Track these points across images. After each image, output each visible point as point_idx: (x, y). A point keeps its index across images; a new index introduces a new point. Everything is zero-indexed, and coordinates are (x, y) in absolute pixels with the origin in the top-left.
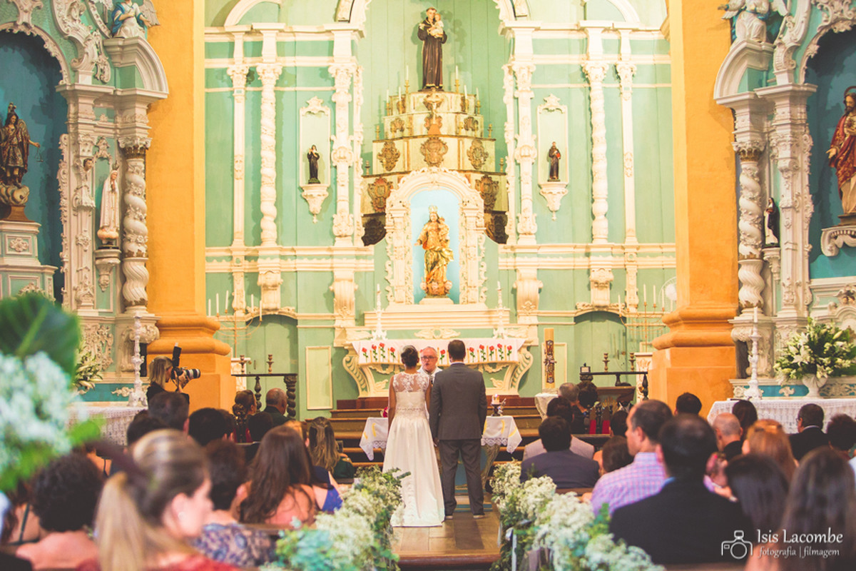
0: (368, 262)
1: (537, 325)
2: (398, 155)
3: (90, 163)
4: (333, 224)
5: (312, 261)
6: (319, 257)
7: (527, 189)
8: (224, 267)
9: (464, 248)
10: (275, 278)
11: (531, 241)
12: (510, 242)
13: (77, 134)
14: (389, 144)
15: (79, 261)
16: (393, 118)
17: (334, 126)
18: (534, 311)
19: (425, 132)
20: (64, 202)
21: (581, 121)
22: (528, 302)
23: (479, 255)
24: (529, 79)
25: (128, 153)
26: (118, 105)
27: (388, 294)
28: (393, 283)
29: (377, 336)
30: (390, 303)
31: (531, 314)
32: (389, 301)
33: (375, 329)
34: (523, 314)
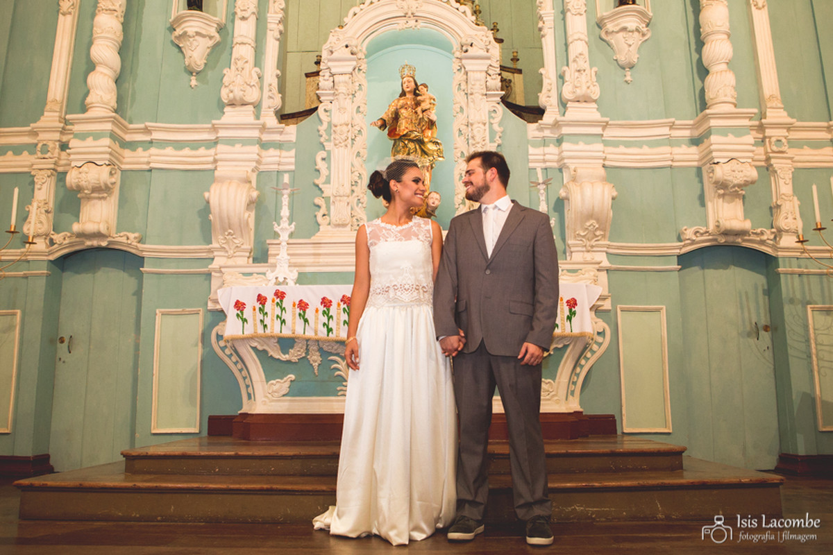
0: (284, 153)
1: (607, 270)
4: (221, 86)
5: (181, 153)
8: (24, 163)
9: (463, 128)
11: (590, 112)
12: (548, 118)
18: (600, 242)
22: (592, 222)
23: (492, 140)
27: (319, 211)
28: (328, 190)
29: (277, 278)
30: (321, 227)
31: (595, 249)
32: (319, 225)
33: (276, 266)
34: (580, 249)
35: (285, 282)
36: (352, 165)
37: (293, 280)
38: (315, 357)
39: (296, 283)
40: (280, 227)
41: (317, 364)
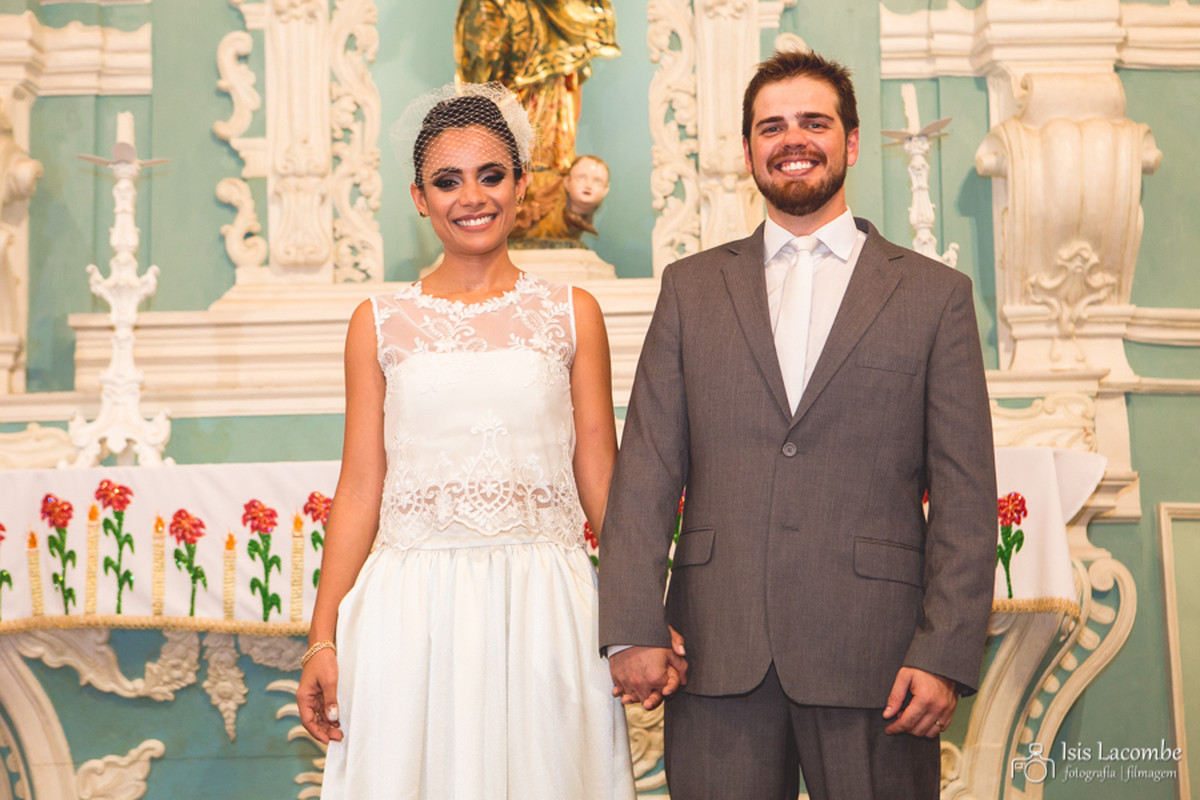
0: (117, 39)
1: (1127, 395)
18: (1106, 308)
22: (1080, 245)
27: (231, 222)
28: (259, 157)
29: (102, 441)
30: (239, 272)
31: (1086, 329)
32: (234, 266)
33: (98, 401)
34: (1042, 329)
35: (129, 454)
36: (334, 78)
37: (154, 446)
38: (226, 686)
39: (164, 456)
40: (110, 281)
41: (232, 705)
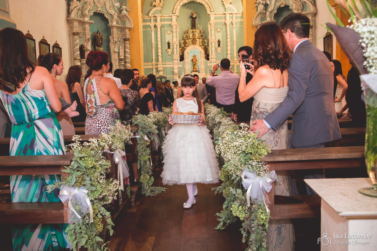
0: (181, 65)
2: (187, 43)
3: (116, 42)
4: (173, 57)
5: (169, 65)
6: (171, 64)
7: (213, 49)
8: (151, 67)
9: (201, 62)
10: (162, 69)
11: (214, 60)
12: (210, 60)
13: (113, 36)
14: (185, 40)
15: (115, 64)
16: (185, 35)
17: (173, 36)
19: (192, 38)
20: (111, 51)
21: (225, 34)
23: (204, 63)
24: (214, 25)
25: (125, 40)
26: (122, 29)
